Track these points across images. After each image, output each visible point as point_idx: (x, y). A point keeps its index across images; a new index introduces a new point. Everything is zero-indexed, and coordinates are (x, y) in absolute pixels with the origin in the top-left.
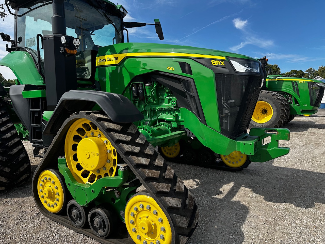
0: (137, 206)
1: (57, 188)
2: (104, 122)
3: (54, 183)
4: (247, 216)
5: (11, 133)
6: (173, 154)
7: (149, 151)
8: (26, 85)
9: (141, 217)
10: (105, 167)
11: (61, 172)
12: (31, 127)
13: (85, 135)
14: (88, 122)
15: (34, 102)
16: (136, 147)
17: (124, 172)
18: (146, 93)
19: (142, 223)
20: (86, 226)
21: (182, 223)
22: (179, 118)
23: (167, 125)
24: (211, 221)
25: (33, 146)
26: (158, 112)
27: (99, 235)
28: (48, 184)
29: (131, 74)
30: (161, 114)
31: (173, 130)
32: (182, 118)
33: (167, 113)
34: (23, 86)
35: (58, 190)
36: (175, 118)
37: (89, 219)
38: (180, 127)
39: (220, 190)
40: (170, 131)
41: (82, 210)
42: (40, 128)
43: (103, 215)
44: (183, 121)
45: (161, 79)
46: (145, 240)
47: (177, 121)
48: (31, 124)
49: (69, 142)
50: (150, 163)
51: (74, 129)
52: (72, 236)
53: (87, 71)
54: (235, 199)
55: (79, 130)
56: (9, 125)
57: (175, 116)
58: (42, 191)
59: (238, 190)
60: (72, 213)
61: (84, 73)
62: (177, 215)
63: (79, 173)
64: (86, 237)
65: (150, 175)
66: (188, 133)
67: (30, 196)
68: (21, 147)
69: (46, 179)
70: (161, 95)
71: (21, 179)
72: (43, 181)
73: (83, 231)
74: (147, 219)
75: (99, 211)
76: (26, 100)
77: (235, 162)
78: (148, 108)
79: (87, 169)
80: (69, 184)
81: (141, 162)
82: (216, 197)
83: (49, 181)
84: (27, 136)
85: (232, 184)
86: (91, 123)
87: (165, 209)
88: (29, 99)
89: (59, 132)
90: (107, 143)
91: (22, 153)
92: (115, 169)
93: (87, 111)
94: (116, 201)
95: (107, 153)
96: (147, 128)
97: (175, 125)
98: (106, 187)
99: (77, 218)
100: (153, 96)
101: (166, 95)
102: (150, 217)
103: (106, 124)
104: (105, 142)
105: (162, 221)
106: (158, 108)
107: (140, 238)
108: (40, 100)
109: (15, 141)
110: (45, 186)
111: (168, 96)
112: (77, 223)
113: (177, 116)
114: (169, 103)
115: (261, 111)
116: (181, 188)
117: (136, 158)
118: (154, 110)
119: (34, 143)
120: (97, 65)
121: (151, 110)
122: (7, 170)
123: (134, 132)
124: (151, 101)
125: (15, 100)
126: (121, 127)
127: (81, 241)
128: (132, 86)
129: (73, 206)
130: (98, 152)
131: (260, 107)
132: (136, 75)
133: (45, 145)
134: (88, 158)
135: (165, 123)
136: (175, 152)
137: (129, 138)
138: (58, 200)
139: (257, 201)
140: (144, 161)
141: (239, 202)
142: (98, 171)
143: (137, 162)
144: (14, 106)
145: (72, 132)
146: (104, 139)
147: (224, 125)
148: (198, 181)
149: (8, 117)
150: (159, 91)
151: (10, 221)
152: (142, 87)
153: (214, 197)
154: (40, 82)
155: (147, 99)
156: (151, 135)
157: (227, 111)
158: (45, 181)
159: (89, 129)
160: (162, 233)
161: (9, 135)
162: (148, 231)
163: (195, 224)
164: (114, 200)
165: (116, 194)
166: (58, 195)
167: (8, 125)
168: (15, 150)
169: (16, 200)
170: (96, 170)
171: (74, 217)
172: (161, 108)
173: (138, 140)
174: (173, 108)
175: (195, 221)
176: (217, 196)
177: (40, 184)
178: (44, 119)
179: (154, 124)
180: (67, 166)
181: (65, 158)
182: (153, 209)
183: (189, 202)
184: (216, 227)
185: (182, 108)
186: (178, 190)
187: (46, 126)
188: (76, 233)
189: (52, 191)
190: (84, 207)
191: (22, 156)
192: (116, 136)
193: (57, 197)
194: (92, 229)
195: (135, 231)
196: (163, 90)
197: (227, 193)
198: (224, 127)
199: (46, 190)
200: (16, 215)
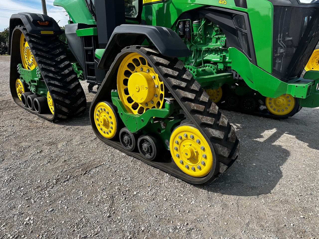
0: (182, 135)
1: (111, 118)
2: (153, 56)
3: (108, 113)
4: (287, 159)
5: (69, 70)
6: (214, 100)
7: (195, 87)
8: (78, 24)
9: (184, 144)
10: (153, 101)
11: (114, 103)
12: (85, 64)
13: (135, 71)
14: (137, 57)
15: (87, 40)
16: (182, 82)
17: (171, 105)
18: (193, 31)
19: (186, 150)
20: (135, 150)
21: (223, 153)
22: (226, 59)
23: (212, 66)
24: (249, 159)
25: (88, 82)
26: (204, 53)
27: (147, 158)
28: (103, 114)
29: (178, 10)
30: (207, 54)
31: (219, 72)
32: (229, 59)
33: (214, 53)
34: (76, 25)
35: (111, 119)
36: (222, 58)
37: (138, 144)
38: (227, 69)
39: (262, 134)
40: (215, 73)
41: (132, 136)
42: (93, 65)
43: (151, 141)
44: (230, 63)
45: (210, 15)
46: (187, 165)
47: (224, 62)
48: (85, 62)
49: (121, 77)
50: (195, 98)
51: (124, 64)
52: (124, 157)
53: (134, 10)
54: (277, 143)
55: (130, 65)
56: (67, 63)
57: (222, 56)
58: (98, 120)
59: (281, 136)
60: (124, 139)
61: (131, 12)
62: (219, 145)
63: (130, 105)
64: (135, 159)
65: (195, 108)
66: (234, 75)
67: (87, 125)
68: (77, 83)
69: (102, 110)
70: (209, 33)
71: (79, 111)
72: (99, 111)
73: (133, 154)
74: (190, 146)
75: (147, 137)
76: (80, 38)
77: (280, 110)
78: (193, 49)
79: (137, 102)
80: (121, 114)
81: (187, 96)
82: (256, 140)
83: (104, 111)
84: (80, 75)
85: (274, 130)
86: (140, 58)
87: (208, 139)
88: (83, 37)
89: (112, 66)
90: (155, 78)
91: (79, 88)
92: (162, 103)
93: (137, 46)
94: (162, 132)
95: (155, 88)
96: (192, 68)
97: (221, 66)
98: (154, 117)
99: (128, 143)
100: (200, 35)
101: (214, 33)
102: (193, 145)
103: (155, 58)
104: (153, 77)
105: (204, 149)
106: (204, 48)
107: (182, 163)
108: (92, 38)
109: (73, 77)
110: (101, 115)
111: (216, 35)
112: (128, 147)
113: (224, 57)
114: (217, 42)
115: (317, 61)
116: (225, 123)
117: (183, 92)
118: (200, 51)
119: (89, 79)
120: (143, 3)
121: (197, 51)
122: (67, 102)
123: (181, 68)
124: (198, 40)
125: (70, 39)
126: (169, 62)
127: (132, 161)
128: (179, 24)
129: (124, 133)
130: (147, 86)
131: (317, 56)
132: (183, 11)
133: (98, 82)
134: (138, 92)
135: (211, 65)
136: (217, 98)
137: (176, 74)
138: (112, 128)
139: (301, 147)
140: (190, 96)
141: (280, 146)
142: (146, 105)
143: (183, 96)
144: (70, 45)
145: (123, 67)
146: (152, 74)
147: (277, 65)
148: (239, 125)
149: (65, 55)
150: (207, 29)
151: (73, 142)
152: (189, 25)
153: (254, 139)
154: (91, 22)
155: (193, 38)
156: (196, 75)
157: (282, 51)
158: (101, 111)
159: (138, 65)
160: (204, 160)
161: (67, 71)
162: (191, 157)
163: (235, 156)
164: (160, 130)
165: (162, 125)
166: (112, 123)
167: (65, 62)
168: (73, 85)
169: (76, 127)
170: (144, 103)
171: (126, 142)
172: (208, 48)
173: (185, 76)
174: (221, 47)
175: (236, 154)
176: (258, 139)
177: (96, 113)
178: (96, 56)
179: (198, 65)
180: (119, 98)
181: (117, 91)
182: (196, 138)
183: (231, 136)
184: (254, 164)
185: (231, 48)
186: (222, 125)
187: (99, 63)
188: (127, 156)
189: (107, 120)
190: (134, 134)
191: (79, 91)
192: (164, 70)
193: (111, 125)
194: (141, 153)
195: (179, 157)
196: (212, 27)
197: (269, 138)
198: (276, 68)
199: (101, 119)
200: (77, 138)
